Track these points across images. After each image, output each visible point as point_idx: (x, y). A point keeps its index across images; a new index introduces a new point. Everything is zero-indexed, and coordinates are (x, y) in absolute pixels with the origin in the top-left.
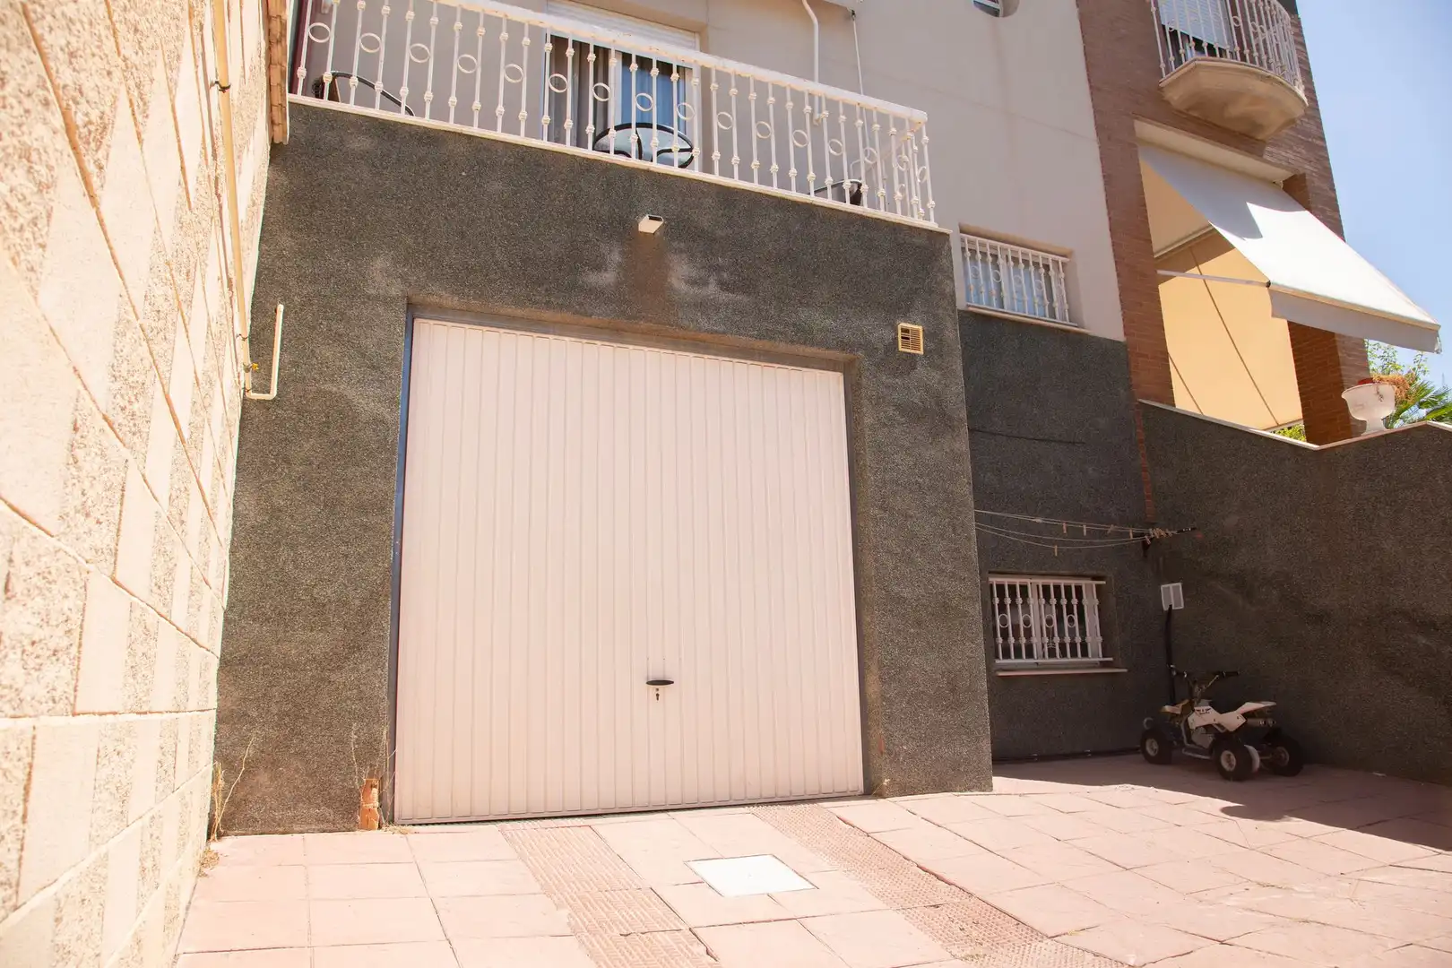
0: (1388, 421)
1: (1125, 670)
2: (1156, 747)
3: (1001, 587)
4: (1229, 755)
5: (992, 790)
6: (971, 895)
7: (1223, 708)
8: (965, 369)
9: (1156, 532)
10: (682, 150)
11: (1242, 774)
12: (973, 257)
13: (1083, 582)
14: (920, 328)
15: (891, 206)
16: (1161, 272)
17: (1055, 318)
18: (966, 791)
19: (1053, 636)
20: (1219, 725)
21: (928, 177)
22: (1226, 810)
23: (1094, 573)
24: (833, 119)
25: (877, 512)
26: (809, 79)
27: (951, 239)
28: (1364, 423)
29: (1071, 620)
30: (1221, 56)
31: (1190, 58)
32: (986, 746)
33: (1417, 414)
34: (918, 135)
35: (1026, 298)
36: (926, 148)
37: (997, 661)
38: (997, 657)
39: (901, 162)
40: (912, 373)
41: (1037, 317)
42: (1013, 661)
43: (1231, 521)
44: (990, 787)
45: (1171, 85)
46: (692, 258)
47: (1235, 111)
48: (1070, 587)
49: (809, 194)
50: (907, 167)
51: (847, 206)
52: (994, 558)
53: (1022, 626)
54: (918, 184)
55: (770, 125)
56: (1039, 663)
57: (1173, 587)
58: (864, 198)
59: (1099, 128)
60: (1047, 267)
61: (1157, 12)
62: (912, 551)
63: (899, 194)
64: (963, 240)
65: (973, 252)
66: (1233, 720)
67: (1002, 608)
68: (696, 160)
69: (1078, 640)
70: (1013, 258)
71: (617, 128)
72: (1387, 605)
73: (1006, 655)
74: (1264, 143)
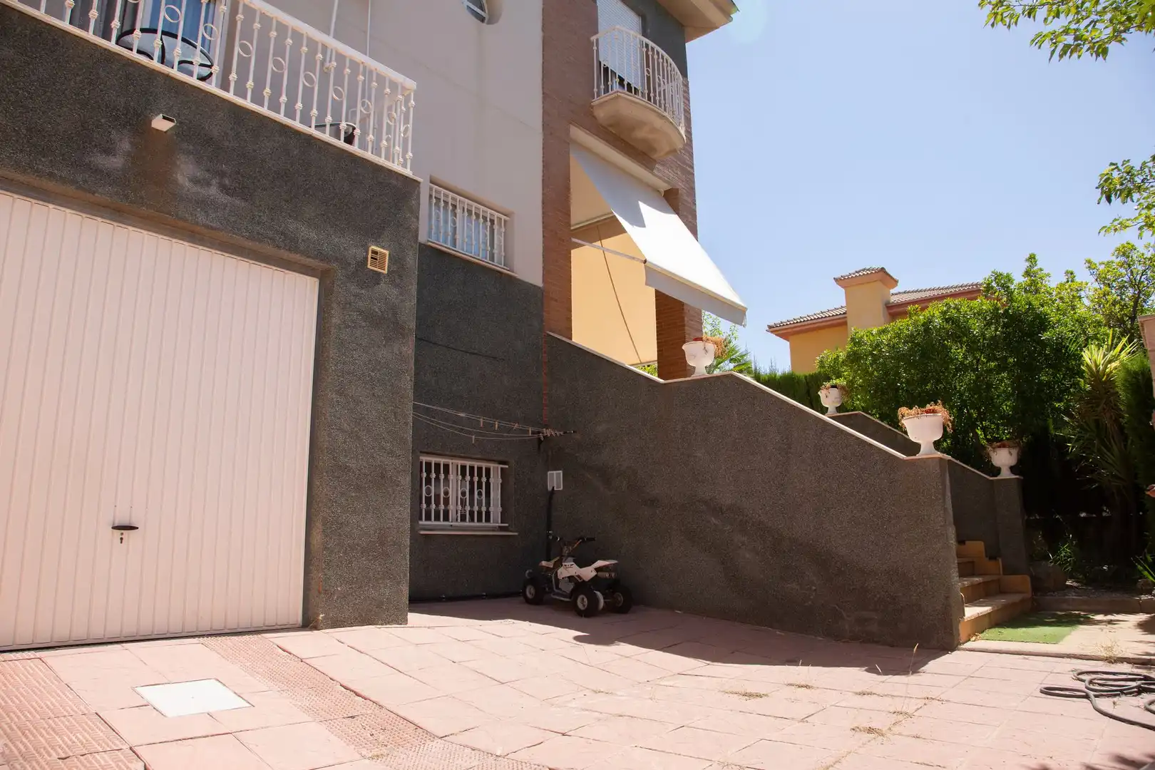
0: (710, 369)
1: (516, 534)
2: (533, 591)
3: (429, 464)
4: (583, 599)
5: (407, 624)
6: (381, 707)
7: (582, 563)
8: (419, 292)
9: (548, 432)
10: (202, 65)
11: (591, 612)
12: (437, 205)
13: (492, 465)
14: (387, 252)
15: (377, 151)
16: (574, 240)
17: (493, 261)
18: (386, 624)
19: (466, 505)
20: (579, 576)
21: (410, 134)
22: (577, 638)
23: (501, 458)
24: (339, 70)
25: (334, 396)
26: (326, 33)
27: (421, 185)
28: (694, 368)
29: (480, 494)
30: (635, 94)
31: (615, 90)
32: (405, 590)
33: (728, 367)
34: (407, 100)
35: (474, 243)
36: (412, 110)
37: (420, 522)
38: (421, 519)
39: (390, 116)
40: (376, 287)
41: (480, 258)
42: (433, 523)
43: (601, 428)
44: (405, 621)
45: (601, 105)
46: (198, 162)
47: (641, 134)
48: (481, 468)
49: (310, 127)
50: (395, 122)
51: (341, 144)
52: (425, 441)
53: (442, 495)
54: (401, 139)
55: (285, 62)
56: (454, 525)
57: (557, 474)
58: (356, 140)
59: (545, 126)
60: (492, 221)
61: (597, 51)
62: (360, 430)
63: (384, 142)
64: (431, 189)
65: (438, 199)
66: (588, 573)
67: (428, 481)
68: (214, 77)
69: (484, 509)
70: (468, 210)
71: (143, 30)
72: (696, 496)
73: (428, 518)
74: (655, 161)
